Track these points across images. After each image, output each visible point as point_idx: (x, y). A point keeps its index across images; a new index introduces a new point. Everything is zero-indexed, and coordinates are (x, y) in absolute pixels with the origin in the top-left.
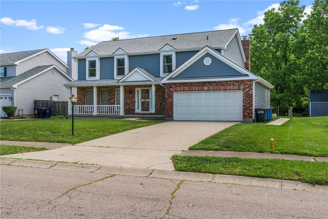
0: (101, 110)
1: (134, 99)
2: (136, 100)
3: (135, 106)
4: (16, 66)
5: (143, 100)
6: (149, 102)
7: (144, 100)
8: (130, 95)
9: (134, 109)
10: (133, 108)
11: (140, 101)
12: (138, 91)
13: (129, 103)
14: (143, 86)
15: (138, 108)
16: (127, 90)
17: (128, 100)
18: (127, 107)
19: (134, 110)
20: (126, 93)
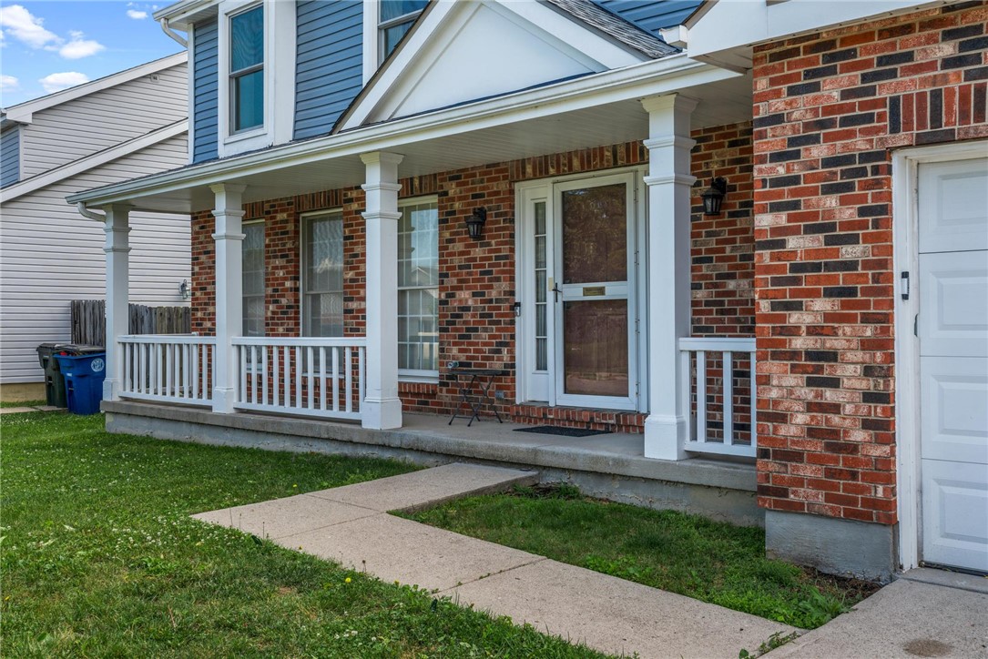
0: (305, 370)
1: (505, 286)
2: (525, 291)
3: (510, 344)
4: (22, 132)
5: (575, 292)
6: (623, 303)
7: (587, 292)
8: (478, 252)
9: (509, 370)
10: (498, 366)
11: (550, 295)
12: (540, 208)
13: (468, 317)
14: (576, 163)
15: (541, 365)
16: (457, 205)
17: (464, 295)
18: (455, 350)
19: (505, 381)
20: (447, 235)
